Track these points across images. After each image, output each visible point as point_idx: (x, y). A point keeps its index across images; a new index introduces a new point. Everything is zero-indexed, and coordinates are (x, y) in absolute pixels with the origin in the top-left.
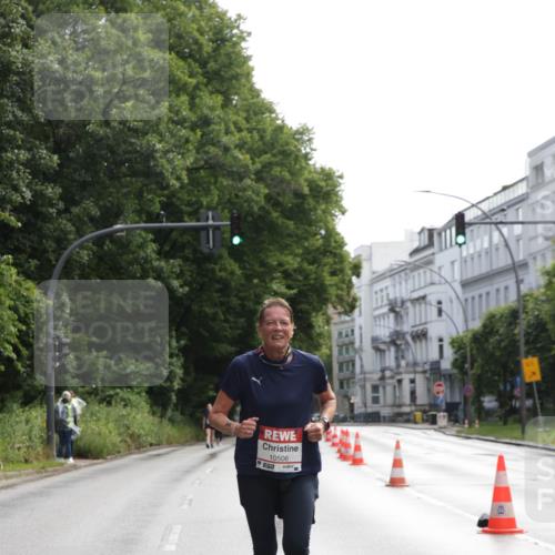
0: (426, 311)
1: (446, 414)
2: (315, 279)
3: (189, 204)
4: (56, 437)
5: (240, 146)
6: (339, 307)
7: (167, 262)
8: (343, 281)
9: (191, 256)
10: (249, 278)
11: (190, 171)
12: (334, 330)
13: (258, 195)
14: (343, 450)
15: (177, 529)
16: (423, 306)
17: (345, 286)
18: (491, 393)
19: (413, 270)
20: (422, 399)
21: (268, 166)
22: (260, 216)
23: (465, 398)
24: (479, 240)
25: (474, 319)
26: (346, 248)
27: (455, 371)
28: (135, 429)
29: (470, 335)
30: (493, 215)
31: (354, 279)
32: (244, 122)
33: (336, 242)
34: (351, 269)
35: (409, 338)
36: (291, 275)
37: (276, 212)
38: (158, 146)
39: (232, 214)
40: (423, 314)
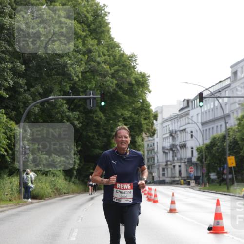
0: (186, 135)
1: (194, 181)
2: (138, 121)
3: (82, 87)
4: (23, 190)
5: (105, 62)
6: (148, 134)
7: (72, 113)
8: (150, 122)
9: (83, 110)
10: (108, 120)
11: (83, 73)
12: (146, 144)
13: (112, 84)
14: (149, 196)
15: (76, 230)
16: (184, 133)
17: (150, 124)
18: (214, 172)
19: (180, 118)
20: (184, 174)
21: (117, 71)
22: (113, 93)
23: (203, 174)
24: (209, 105)
25: (206, 139)
26: (151, 108)
27: (198, 162)
28: (58, 186)
29: (205, 146)
30: (215, 93)
31: (154, 121)
32: (107, 52)
33: (146, 105)
34: (153, 117)
35: (178, 148)
36: (127, 119)
37: (120, 91)
38: (69, 62)
39: (101, 92)
40: (185, 137)
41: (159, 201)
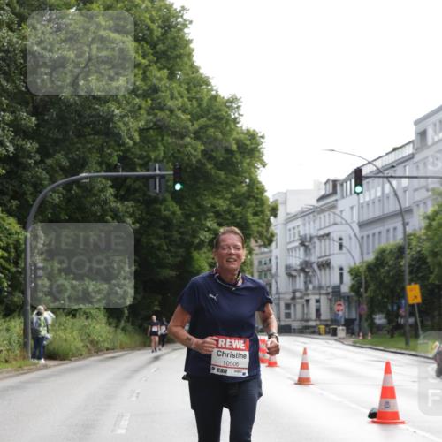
0: (330, 244)
1: (344, 328)
2: (241, 218)
3: (141, 157)
5: (184, 110)
6: (259, 241)
7: (122, 203)
8: (263, 221)
9: (140, 199)
10: (187, 216)
11: (141, 131)
12: (256, 259)
13: (196, 150)
16: (327, 241)
17: (264, 224)
18: (381, 312)
19: (319, 213)
20: (325, 315)
21: (204, 128)
22: (197, 168)
23: (361, 316)
24: (374, 191)
25: (368, 253)
26: (266, 194)
27: (352, 294)
28: (95, 336)
29: (364, 266)
30: (385, 170)
31: (272, 219)
32: (186, 92)
33: (258, 189)
34: (270, 211)
35: (316, 267)
36: (221, 215)
37: (210, 164)
38: (117, 112)
39: (175, 166)
40: (327, 248)
41: (279, 363)
